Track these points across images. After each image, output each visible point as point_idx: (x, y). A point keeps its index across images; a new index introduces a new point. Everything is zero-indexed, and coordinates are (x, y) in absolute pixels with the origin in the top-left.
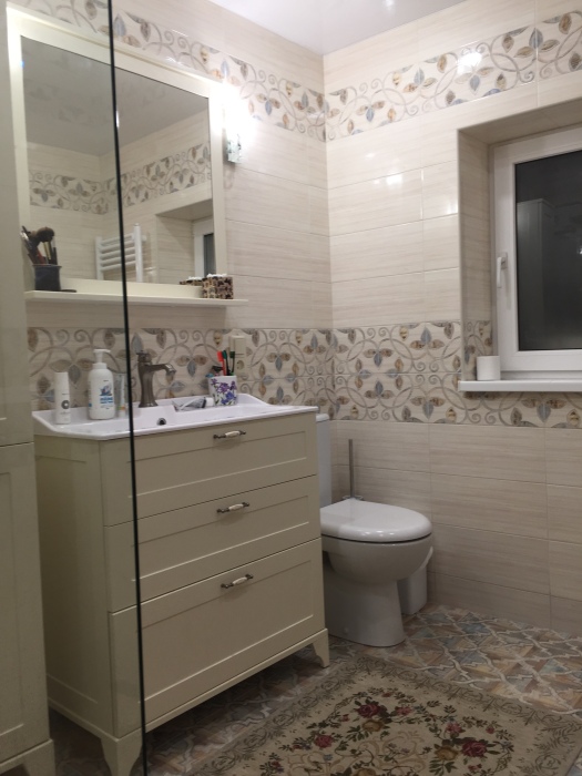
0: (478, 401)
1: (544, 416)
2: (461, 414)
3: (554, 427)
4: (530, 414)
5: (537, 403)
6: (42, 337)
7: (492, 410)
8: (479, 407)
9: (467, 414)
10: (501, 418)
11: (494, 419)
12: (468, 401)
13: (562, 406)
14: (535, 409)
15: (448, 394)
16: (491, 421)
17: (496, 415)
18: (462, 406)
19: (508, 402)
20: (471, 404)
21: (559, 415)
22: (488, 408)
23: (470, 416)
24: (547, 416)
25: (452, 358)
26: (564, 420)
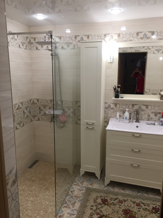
6: (118, 105)
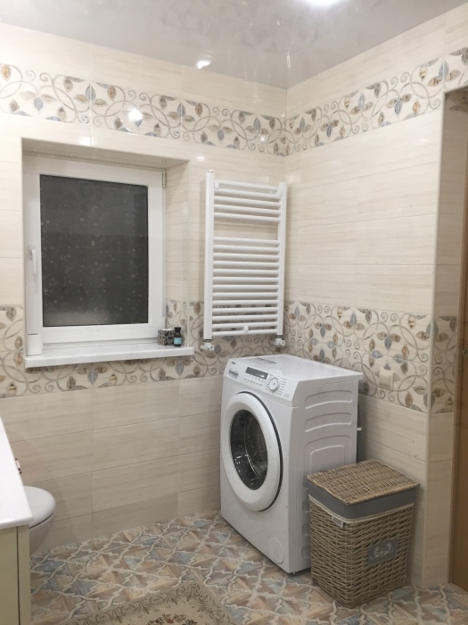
0: (39, 374)
1: (92, 379)
2: (21, 387)
3: (100, 387)
4: (81, 380)
5: (87, 371)
7: (51, 380)
8: (39, 379)
9: (27, 386)
10: (58, 386)
11: (53, 387)
12: (28, 375)
13: (105, 371)
14: (86, 375)
15: (9, 370)
16: (50, 389)
17: (55, 384)
18: (23, 380)
19: (65, 372)
20: (31, 377)
21: (103, 378)
22: (47, 378)
23: (31, 388)
24: (95, 380)
25: (15, 338)
26: (107, 381)
